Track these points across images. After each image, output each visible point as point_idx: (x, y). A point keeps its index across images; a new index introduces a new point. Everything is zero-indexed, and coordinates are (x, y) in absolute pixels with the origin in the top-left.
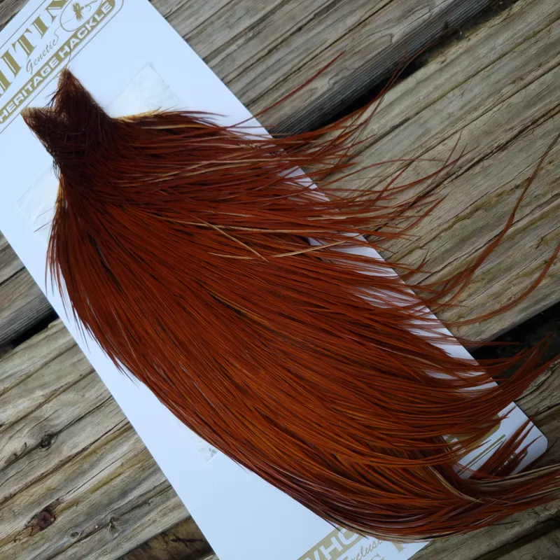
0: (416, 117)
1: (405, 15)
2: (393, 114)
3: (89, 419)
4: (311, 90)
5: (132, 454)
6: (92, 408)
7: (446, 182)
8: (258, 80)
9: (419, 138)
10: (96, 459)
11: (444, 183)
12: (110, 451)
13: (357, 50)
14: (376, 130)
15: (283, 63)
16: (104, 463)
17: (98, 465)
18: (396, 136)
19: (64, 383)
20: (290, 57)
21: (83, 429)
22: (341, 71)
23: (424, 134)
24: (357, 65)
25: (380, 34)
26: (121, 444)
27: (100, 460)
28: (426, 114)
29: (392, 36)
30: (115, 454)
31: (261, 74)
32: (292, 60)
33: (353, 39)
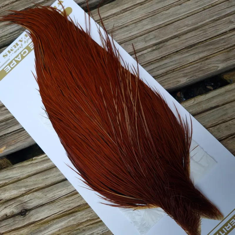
0: (223, 106)
1: (226, 60)
2: (212, 102)
3: (47, 206)
4: (179, 81)
5: (65, 226)
6: (49, 202)
7: (230, 138)
8: (154, 70)
9: (222, 116)
10: (48, 226)
12: (56, 223)
13: (202, 69)
14: (204, 107)
15: (167, 65)
16: (51, 228)
17: (48, 229)
18: (213, 112)
20: (171, 64)
21: (43, 211)
22: (193, 76)
23: (225, 115)
24: (200, 76)
25: (213, 65)
26: (61, 222)
27: (49, 227)
28: (227, 106)
29: (218, 67)
30: (57, 225)
31: (157, 67)
32: (171, 66)
33: (201, 64)
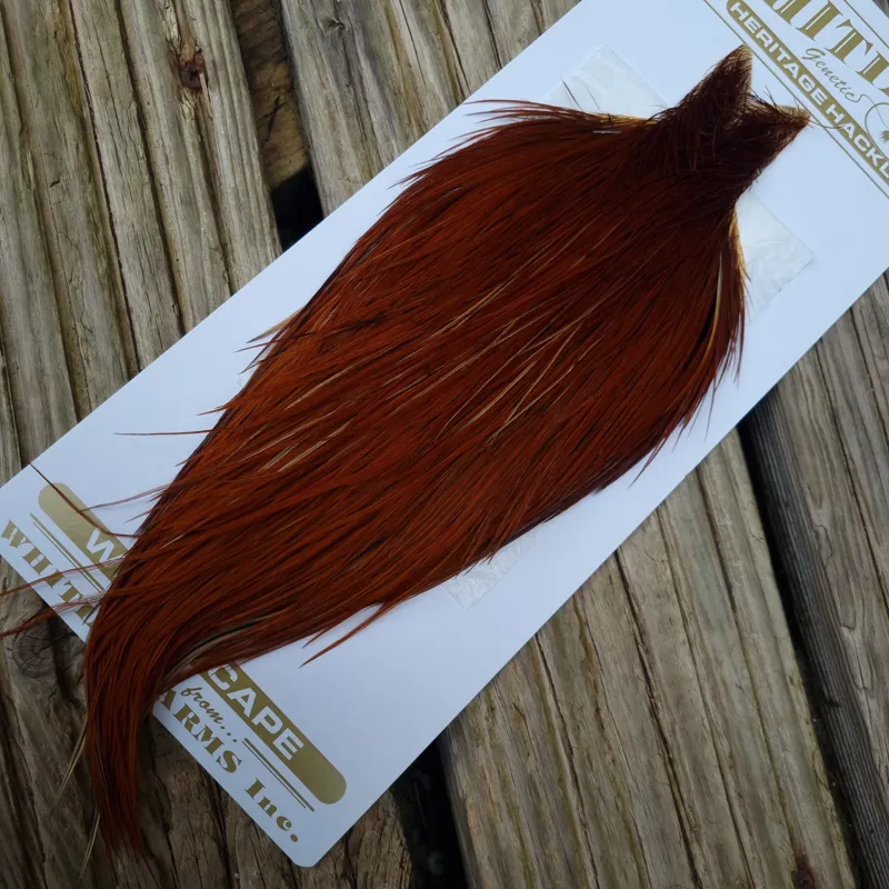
0: (732, 619)
1: (872, 655)
2: (748, 593)
3: (486, 38)
4: (821, 500)
5: (419, 83)
6: (498, 47)
7: (636, 628)
8: (861, 433)
9: (705, 614)
10: (430, 30)
11: (635, 624)
12: (434, 55)
13: (851, 578)
14: (735, 564)
15: (872, 475)
16: (421, 40)
17: (421, 30)
18: (718, 585)
19: (546, 18)
20: (876, 487)
21: (474, 25)
22: (831, 547)
23: (708, 622)
24: (830, 570)
25: (859, 614)
26: (438, 73)
27: (427, 34)
28: (732, 634)
29: (851, 629)
30: (428, 60)
31: (869, 442)
32: (871, 489)
33: (867, 579)
